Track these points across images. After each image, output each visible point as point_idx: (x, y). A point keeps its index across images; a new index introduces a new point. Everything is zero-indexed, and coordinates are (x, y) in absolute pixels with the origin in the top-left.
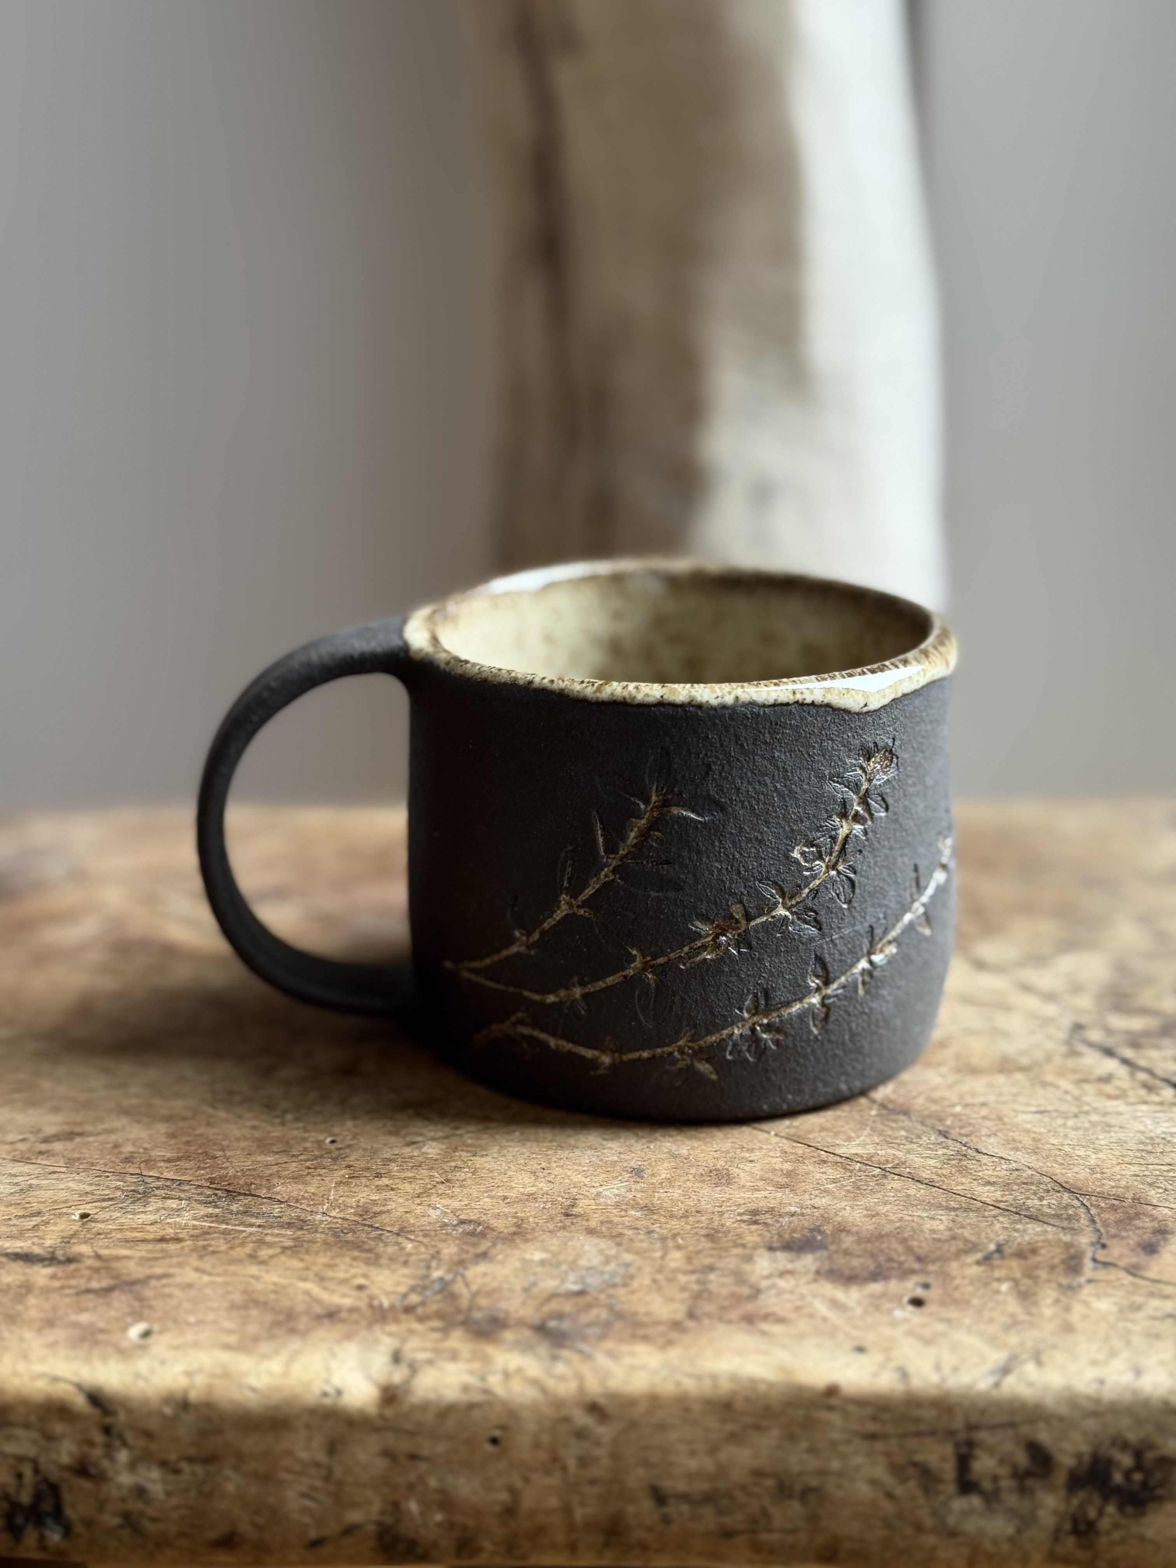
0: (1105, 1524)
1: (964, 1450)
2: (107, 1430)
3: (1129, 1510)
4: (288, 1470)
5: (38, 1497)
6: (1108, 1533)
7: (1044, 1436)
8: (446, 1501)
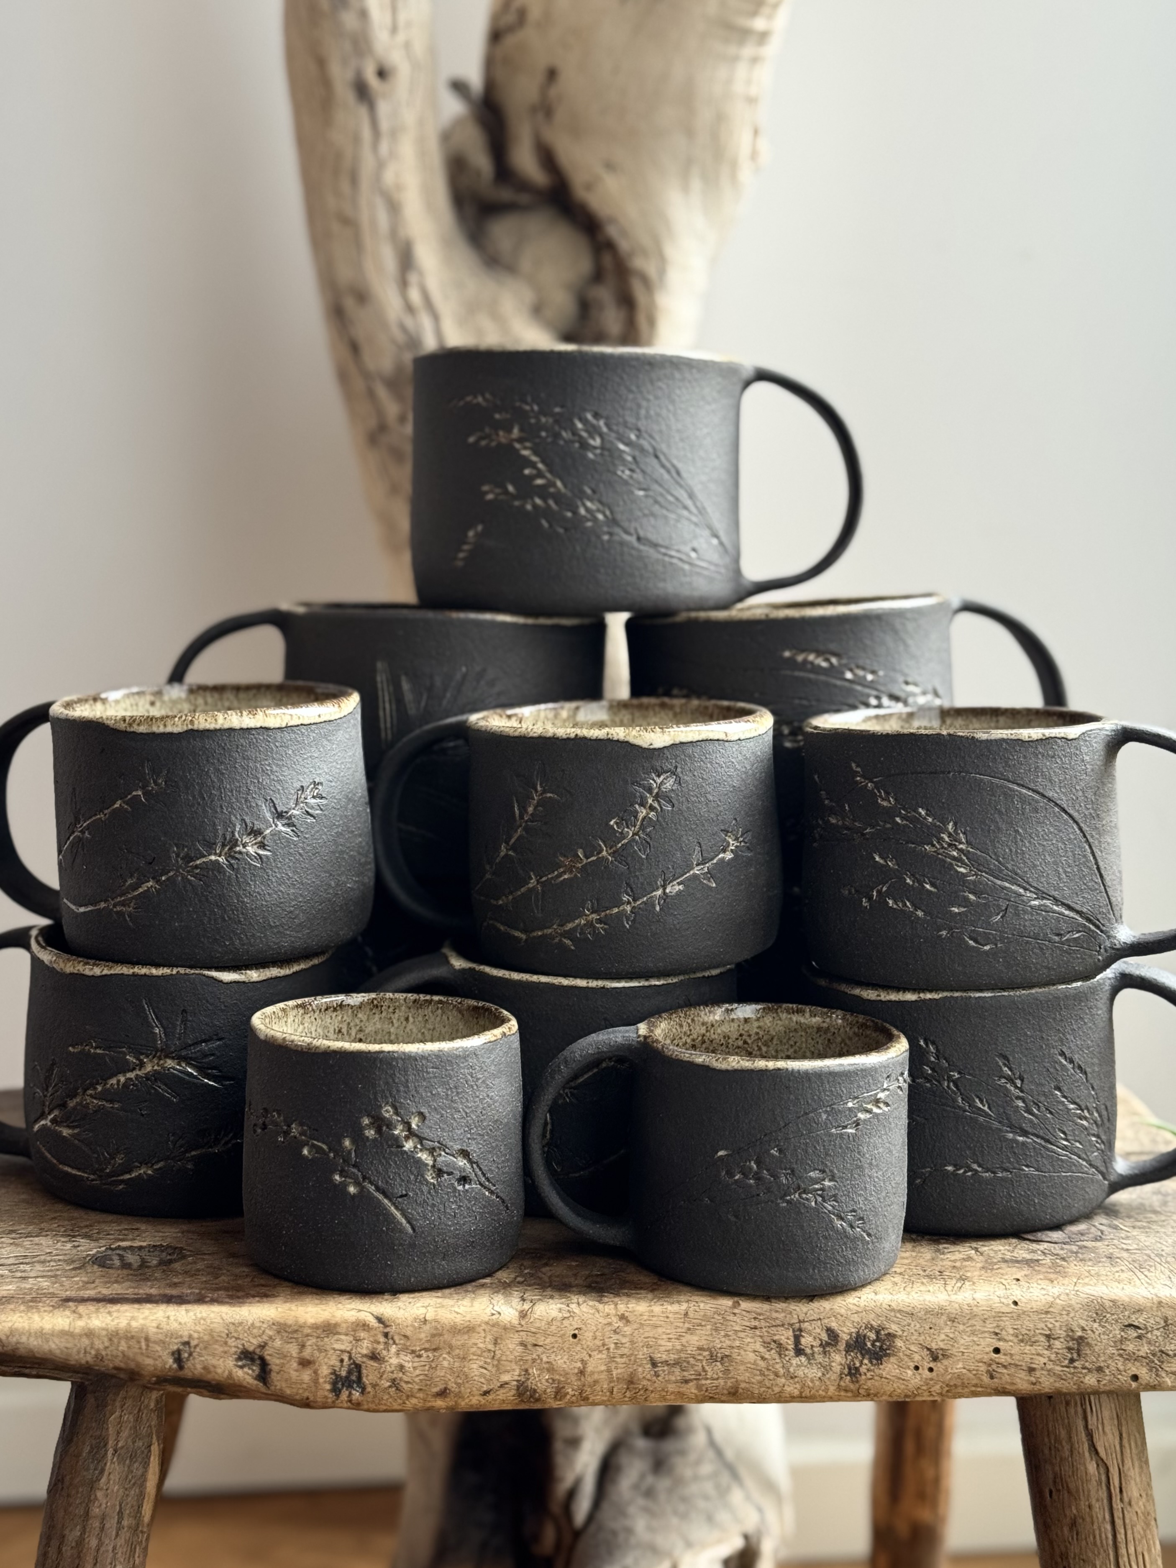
0: (863, 1369)
1: (798, 1333)
2: (386, 1335)
3: (875, 1362)
4: (474, 1354)
5: (350, 1372)
6: (865, 1374)
7: (834, 1325)
8: (551, 1369)
